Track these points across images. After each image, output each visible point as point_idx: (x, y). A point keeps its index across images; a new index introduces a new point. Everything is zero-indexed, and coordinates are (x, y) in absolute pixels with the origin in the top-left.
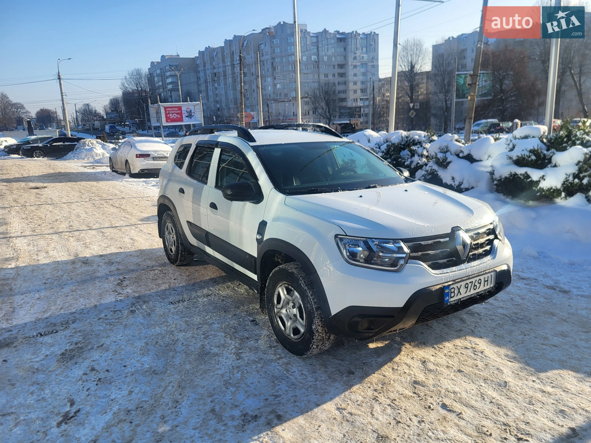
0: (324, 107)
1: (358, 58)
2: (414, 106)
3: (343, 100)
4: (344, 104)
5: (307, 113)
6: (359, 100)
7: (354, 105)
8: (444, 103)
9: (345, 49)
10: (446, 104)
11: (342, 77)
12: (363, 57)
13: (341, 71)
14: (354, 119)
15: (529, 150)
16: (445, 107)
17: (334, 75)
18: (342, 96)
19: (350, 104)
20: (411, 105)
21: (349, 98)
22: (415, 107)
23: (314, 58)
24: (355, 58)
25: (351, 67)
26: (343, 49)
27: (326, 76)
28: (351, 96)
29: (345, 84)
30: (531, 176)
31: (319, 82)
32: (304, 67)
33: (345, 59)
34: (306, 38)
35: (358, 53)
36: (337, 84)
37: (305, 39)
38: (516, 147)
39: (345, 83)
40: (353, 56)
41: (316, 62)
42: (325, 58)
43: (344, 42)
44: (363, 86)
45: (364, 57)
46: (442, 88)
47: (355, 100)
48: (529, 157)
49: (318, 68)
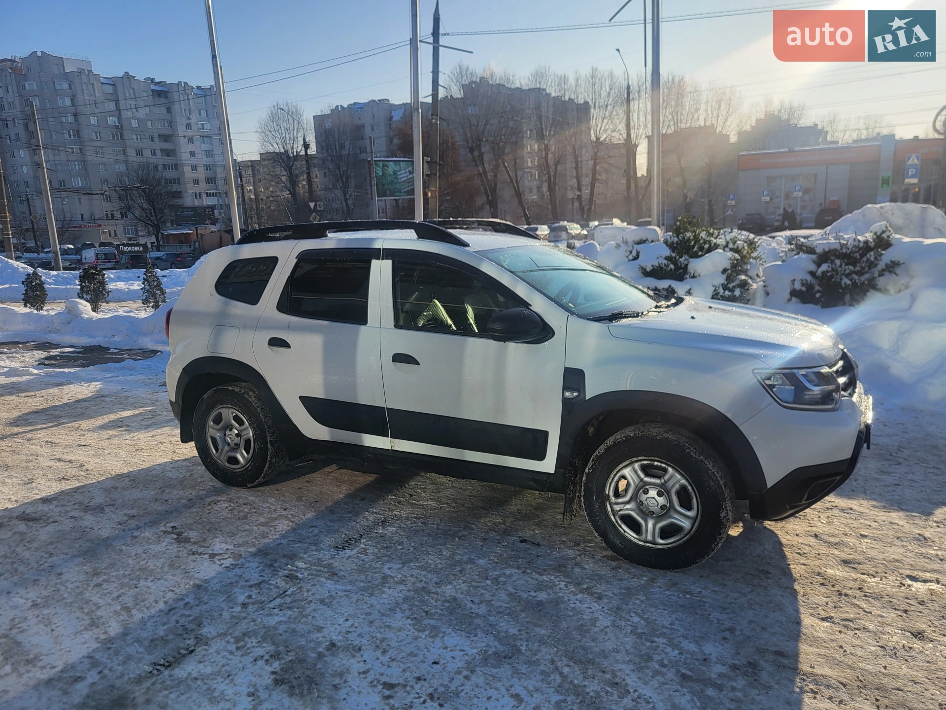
0: (145, 206)
1: (193, 126)
2: (315, 206)
3: (178, 195)
4: (179, 202)
5: (110, 216)
6: (204, 196)
7: (196, 203)
8: (344, 203)
9: (169, 110)
10: (347, 204)
11: (168, 155)
12: (203, 125)
13: (167, 146)
14: (202, 227)
15: (664, 256)
16: (345, 208)
17: (153, 152)
18: (175, 188)
19: (189, 201)
20: (312, 205)
21: (186, 191)
22: (318, 208)
23: (112, 120)
24: (189, 126)
25: (183, 141)
26: (164, 110)
27: (139, 153)
28: (191, 189)
29: (177, 169)
30: (676, 290)
31: (126, 162)
32: (94, 134)
33: (171, 127)
34: (93, 84)
35: (194, 118)
36: (160, 168)
37: (91, 87)
38: (640, 254)
39: (176, 167)
40: (185, 122)
41: (116, 127)
42: (134, 124)
43: (166, 97)
44: (210, 174)
45: (205, 126)
46: (338, 181)
47: (198, 196)
48: (667, 266)
49: (122, 139)
